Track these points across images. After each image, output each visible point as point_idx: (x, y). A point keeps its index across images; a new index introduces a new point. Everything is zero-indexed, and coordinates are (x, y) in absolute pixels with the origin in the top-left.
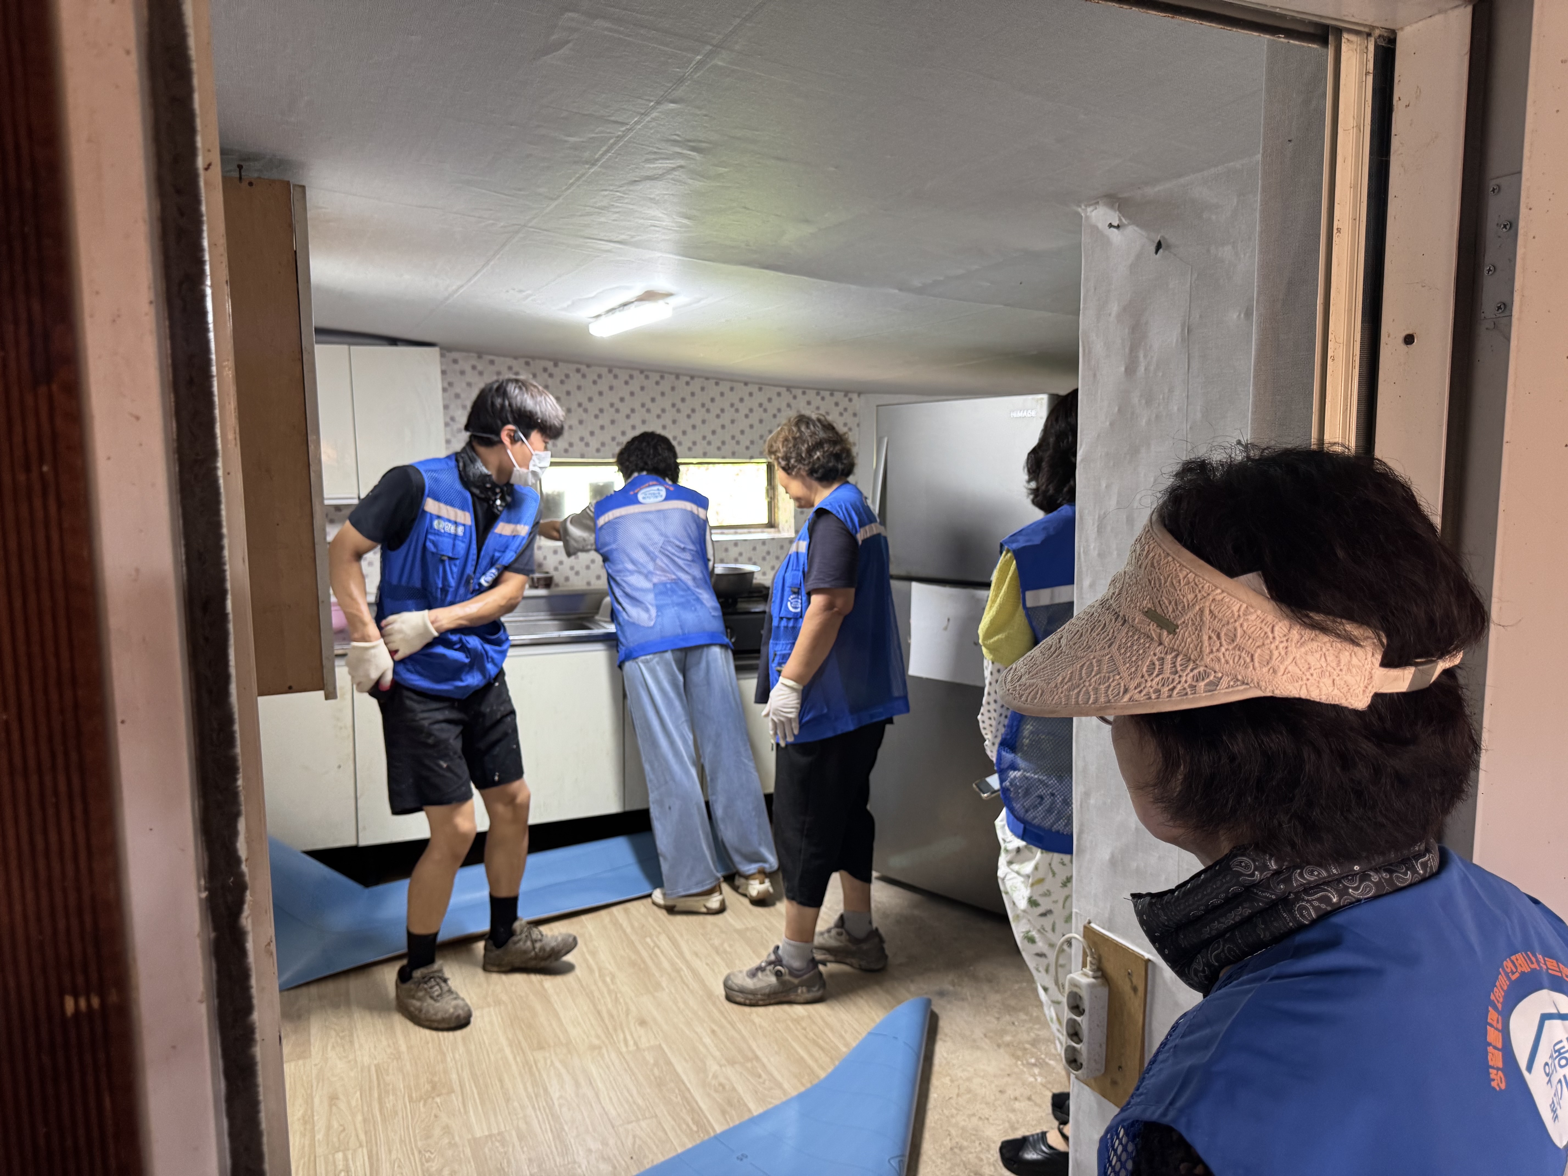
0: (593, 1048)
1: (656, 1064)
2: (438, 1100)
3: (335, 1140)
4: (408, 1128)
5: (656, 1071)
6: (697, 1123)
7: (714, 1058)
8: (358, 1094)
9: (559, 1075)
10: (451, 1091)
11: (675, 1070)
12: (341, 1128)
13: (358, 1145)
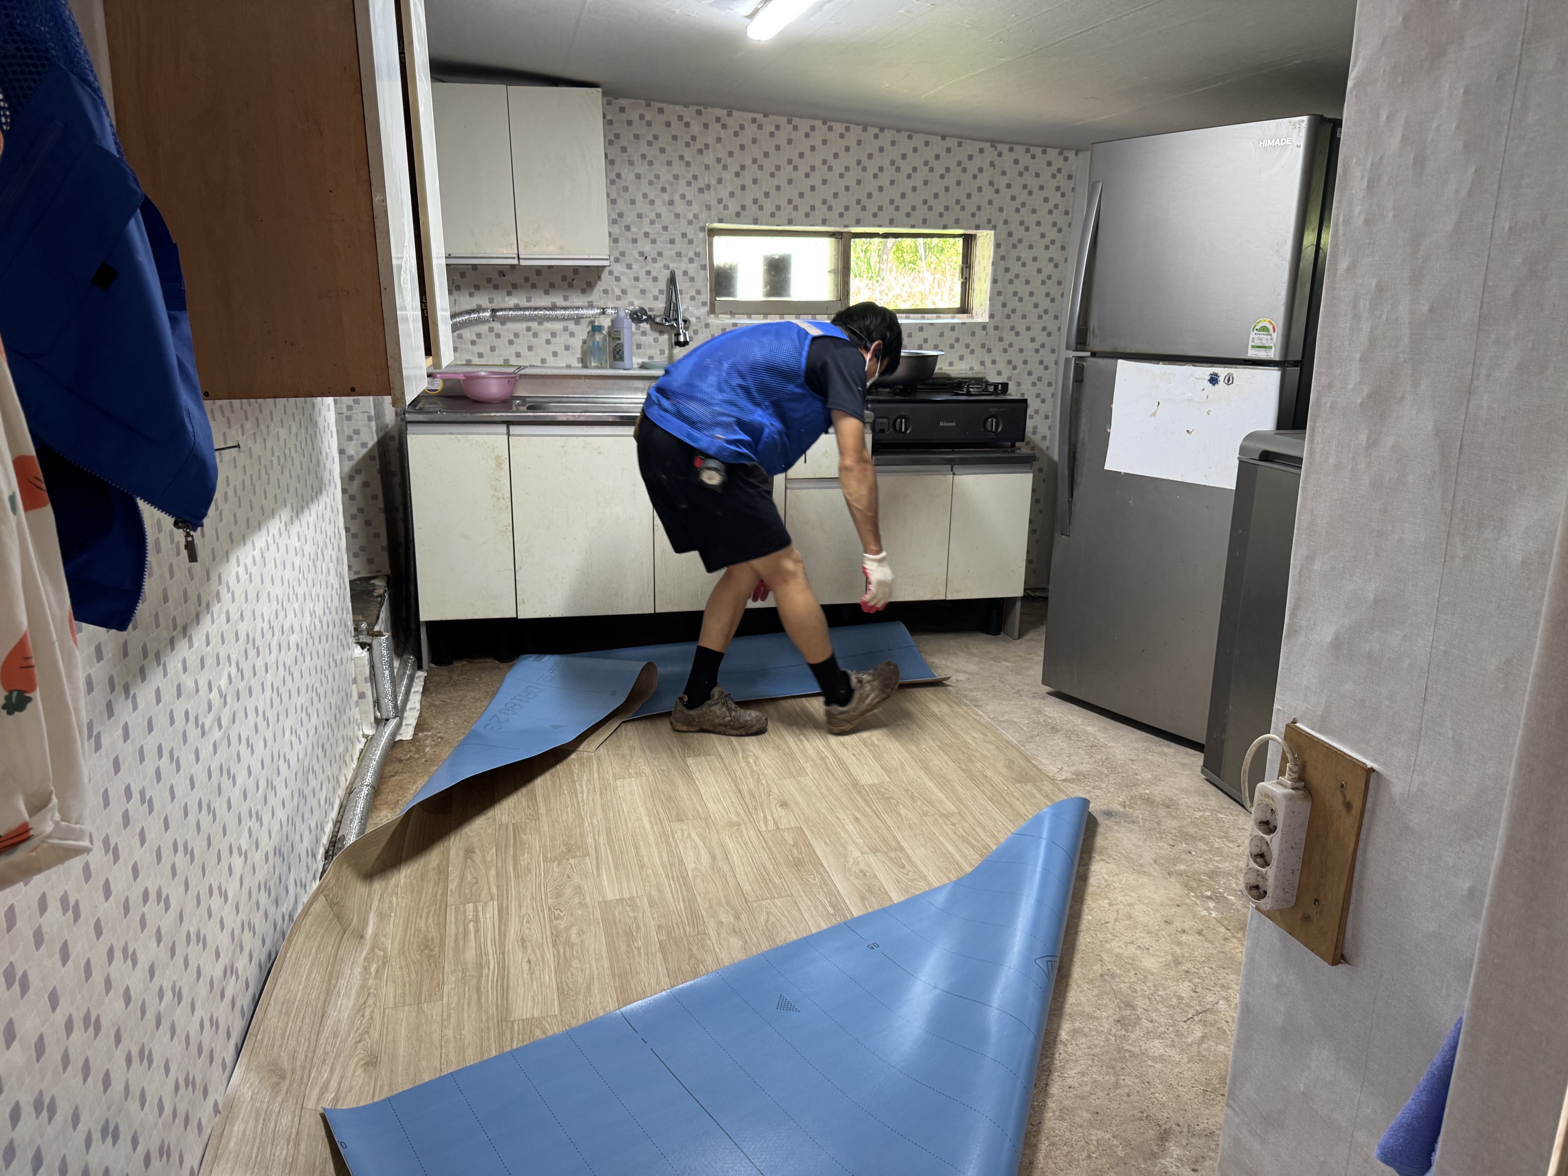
0: (731, 824)
1: (795, 845)
2: (572, 861)
3: (467, 891)
4: (540, 886)
5: (795, 852)
6: (833, 906)
7: (856, 844)
8: (494, 849)
9: (695, 848)
10: (587, 854)
11: (814, 852)
12: (475, 881)
13: (489, 898)
